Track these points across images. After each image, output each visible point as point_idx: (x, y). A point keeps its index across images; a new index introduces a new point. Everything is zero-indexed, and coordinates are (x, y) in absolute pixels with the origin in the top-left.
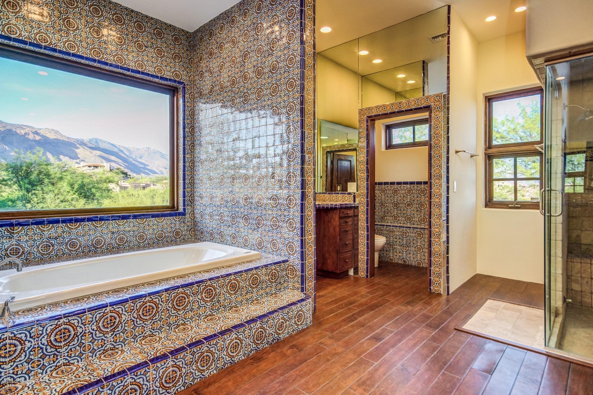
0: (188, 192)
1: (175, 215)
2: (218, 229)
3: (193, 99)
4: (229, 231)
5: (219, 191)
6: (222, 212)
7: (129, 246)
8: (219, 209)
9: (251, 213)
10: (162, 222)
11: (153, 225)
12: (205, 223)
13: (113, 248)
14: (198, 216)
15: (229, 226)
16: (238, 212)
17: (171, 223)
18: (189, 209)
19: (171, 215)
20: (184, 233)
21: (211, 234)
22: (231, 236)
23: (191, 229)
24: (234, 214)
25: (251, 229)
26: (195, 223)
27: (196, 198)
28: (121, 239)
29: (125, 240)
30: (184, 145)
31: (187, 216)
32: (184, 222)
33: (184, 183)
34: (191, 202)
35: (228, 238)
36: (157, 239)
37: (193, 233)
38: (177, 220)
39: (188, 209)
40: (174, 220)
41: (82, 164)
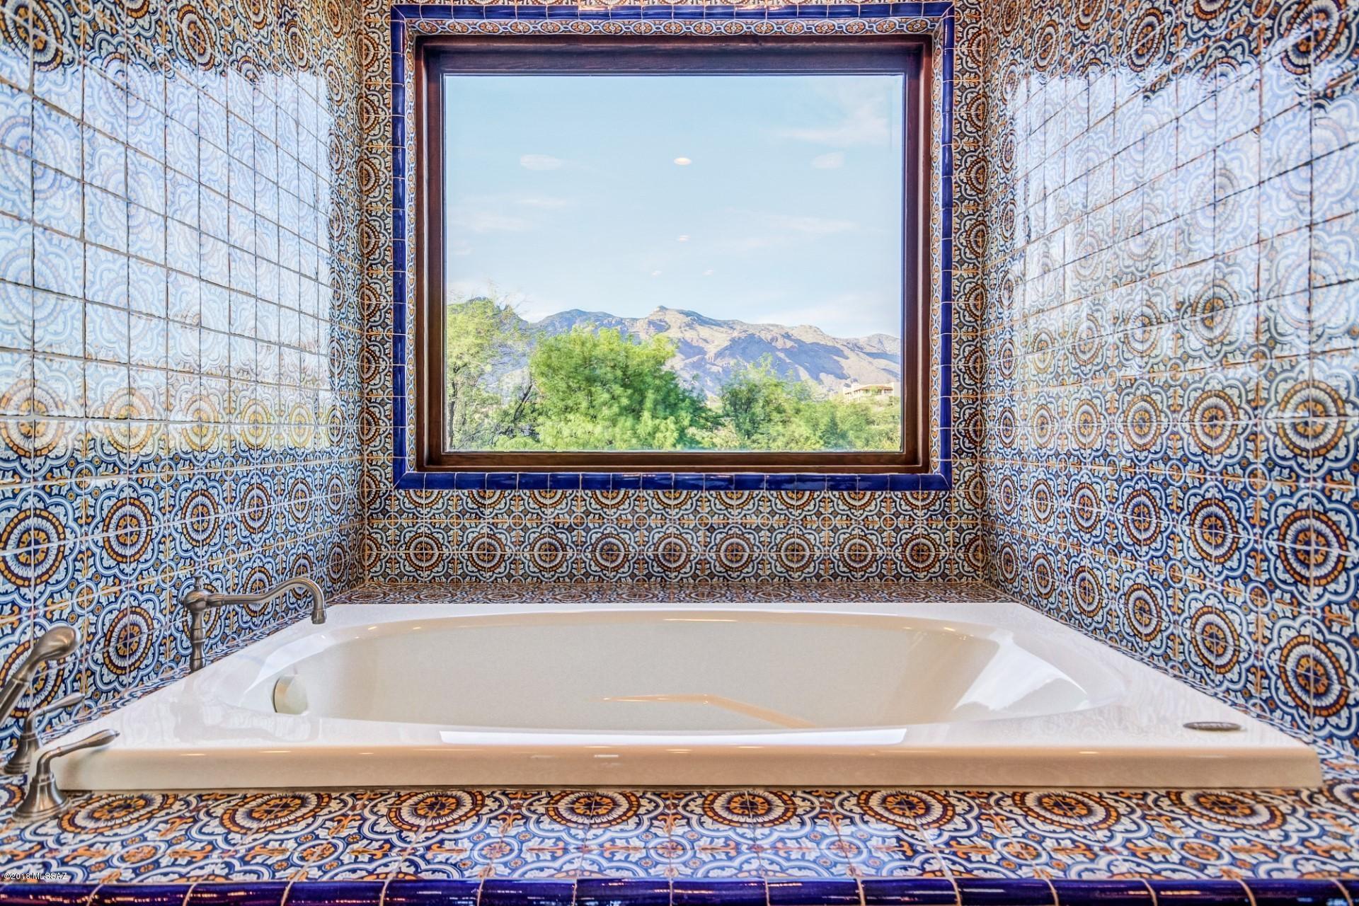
0: (961, 405)
1: (912, 486)
2: (1069, 556)
3: (985, 62)
4: (1120, 571)
5: (1072, 389)
6: (1085, 479)
7: (757, 576)
8: (1073, 470)
9: (1245, 493)
10: (863, 507)
11: (835, 514)
12: (1020, 523)
13: (712, 575)
14: (996, 494)
15: (1120, 547)
16: (1166, 484)
17: (897, 515)
18: (963, 468)
19: (895, 485)
20: (943, 553)
21: (1042, 573)
22: (1127, 595)
23: (972, 541)
24: (1146, 493)
25: (1246, 579)
26: (985, 521)
27: (990, 425)
28: (734, 551)
29: (746, 555)
30: (947, 232)
31: (959, 492)
32: (944, 514)
33: (947, 371)
34: (972, 441)
35: (1114, 606)
36: (846, 565)
37: (980, 556)
38: (919, 504)
39: (960, 468)
40: (908, 503)
41: (855, 386)
